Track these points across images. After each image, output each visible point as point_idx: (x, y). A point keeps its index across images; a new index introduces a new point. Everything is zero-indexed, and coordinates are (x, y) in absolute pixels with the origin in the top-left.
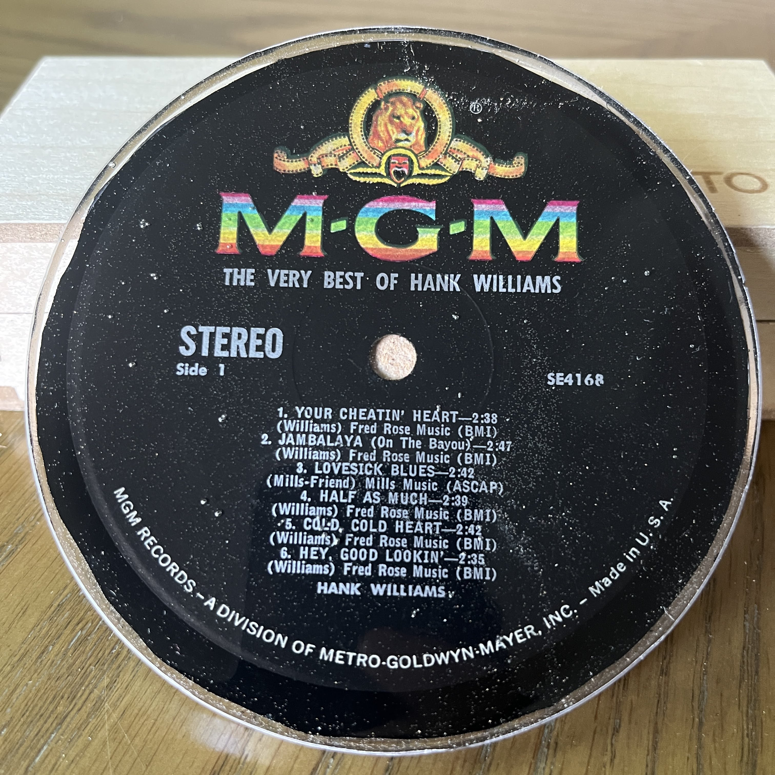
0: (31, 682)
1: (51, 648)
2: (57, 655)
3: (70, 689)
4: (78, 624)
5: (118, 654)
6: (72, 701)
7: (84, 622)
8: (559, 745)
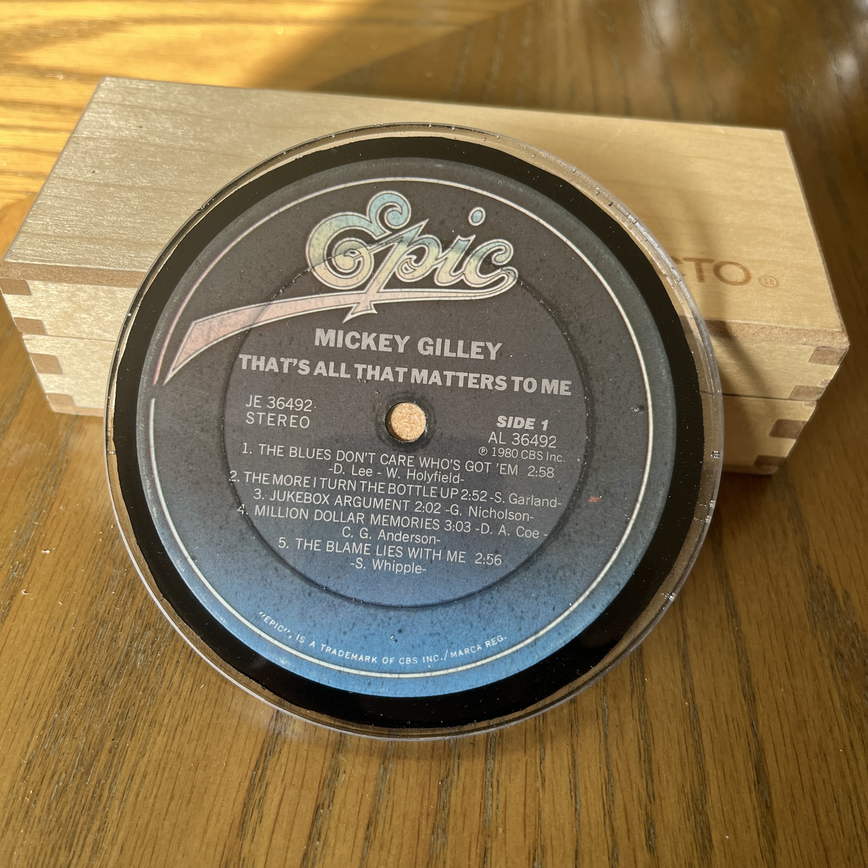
0: (25, 842)
1: (33, 805)
2: (42, 811)
3: (65, 840)
4: (52, 777)
5: (101, 796)
6: (70, 850)
7: (58, 774)
8: (500, 783)
